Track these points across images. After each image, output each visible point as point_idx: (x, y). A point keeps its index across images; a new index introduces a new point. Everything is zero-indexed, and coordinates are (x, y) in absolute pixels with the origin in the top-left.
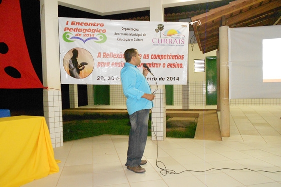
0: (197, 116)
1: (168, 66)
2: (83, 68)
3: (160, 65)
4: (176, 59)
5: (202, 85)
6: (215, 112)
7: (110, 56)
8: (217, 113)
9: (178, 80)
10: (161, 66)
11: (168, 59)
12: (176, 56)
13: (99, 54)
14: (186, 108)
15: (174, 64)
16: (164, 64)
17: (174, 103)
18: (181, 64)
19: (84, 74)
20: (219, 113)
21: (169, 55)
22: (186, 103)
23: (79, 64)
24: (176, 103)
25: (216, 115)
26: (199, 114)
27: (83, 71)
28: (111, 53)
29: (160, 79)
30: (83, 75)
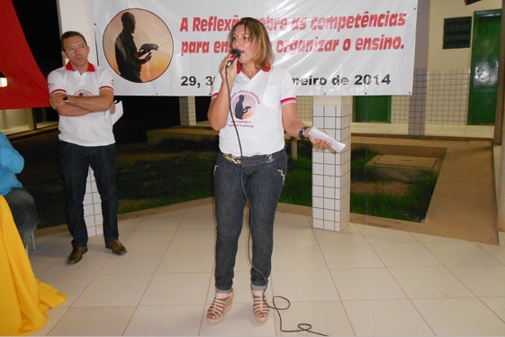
0: (440, 155)
1: (357, 44)
2: (149, 58)
3: (337, 43)
4: (380, 25)
5: (460, 77)
6: (487, 144)
7: (210, 24)
8: (491, 149)
9: (388, 82)
10: (340, 47)
11: (357, 26)
12: (382, 16)
13: (185, 20)
14: (417, 133)
15: (376, 39)
16: (348, 41)
17: (392, 117)
18: (398, 39)
19: (151, 71)
20: (497, 150)
21: (362, 15)
22: (418, 120)
23: (138, 47)
24: (397, 117)
25: (489, 153)
26: (445, 149)
27: (148, 64)
28: (211, 18)
29: (335, 81)
30: (148, 73)
